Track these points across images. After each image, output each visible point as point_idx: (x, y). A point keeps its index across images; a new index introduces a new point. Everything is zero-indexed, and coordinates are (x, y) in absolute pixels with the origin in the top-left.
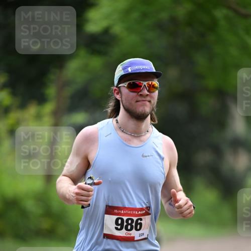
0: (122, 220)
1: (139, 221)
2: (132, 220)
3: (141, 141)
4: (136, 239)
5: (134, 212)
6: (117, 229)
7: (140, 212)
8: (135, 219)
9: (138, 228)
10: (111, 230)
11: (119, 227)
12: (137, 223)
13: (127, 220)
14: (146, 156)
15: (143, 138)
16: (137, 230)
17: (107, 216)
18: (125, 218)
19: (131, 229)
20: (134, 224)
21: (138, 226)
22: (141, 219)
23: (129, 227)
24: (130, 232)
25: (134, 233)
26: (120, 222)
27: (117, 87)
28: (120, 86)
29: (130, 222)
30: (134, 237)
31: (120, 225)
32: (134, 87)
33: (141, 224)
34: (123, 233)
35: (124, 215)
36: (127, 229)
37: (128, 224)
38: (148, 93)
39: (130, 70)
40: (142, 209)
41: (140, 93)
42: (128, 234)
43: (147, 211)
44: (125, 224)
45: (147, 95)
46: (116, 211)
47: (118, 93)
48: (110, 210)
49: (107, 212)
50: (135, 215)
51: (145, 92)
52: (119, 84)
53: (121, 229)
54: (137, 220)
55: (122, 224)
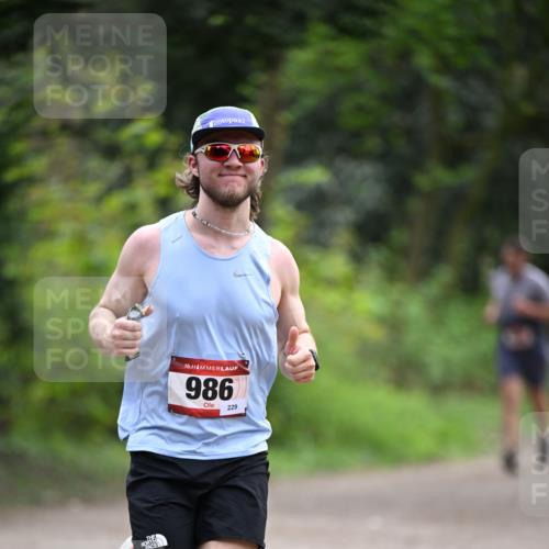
0: (198, 381)
1: (227, 384)
2: (215, 382)
3: (234, 248)
4: (222, 414)
5: (218, 368)
6: (189, 396)
7: (227, 369)
8: (219, 379)
9: (226, 395)
10: (179, 399)
11: (193, 393)
12: (223, 388)
13: (207, 382)
14: (240, 276)
15: (237, 243)
16: (223, 398)
17: (172, 375)
18: (203, 378)
19: (213, 397)
20: (218, 389)
21: (226, 392)
22: (231, 381)
23: (210, 394)
24: (211, 402)
25: (218, 404)
26: (194, 384)
27: (193, 154)
28: (197, 151)
29: (211, 384)
30: (219, 411)
31: (194, 389)
32: (218, 154)
33: (230, 389)
34: (199, 404)
35: (201, 373)
36: (206, 397)
37: (208, 388)
38: (241, 164)
40: (231, 364)
41: (226, 164)
42: (209, 405)
43: (242, 368)
44: (203, 388)
45: (239, 167)
46: (187, 366)
47: (196, 165)
48: (178, 364)
49: (173, 368)
50: (220, 374)
51: (236, 162)
52: (195, 148)
53: (196, 397)
54: (223, 382)
55: (197, 389)
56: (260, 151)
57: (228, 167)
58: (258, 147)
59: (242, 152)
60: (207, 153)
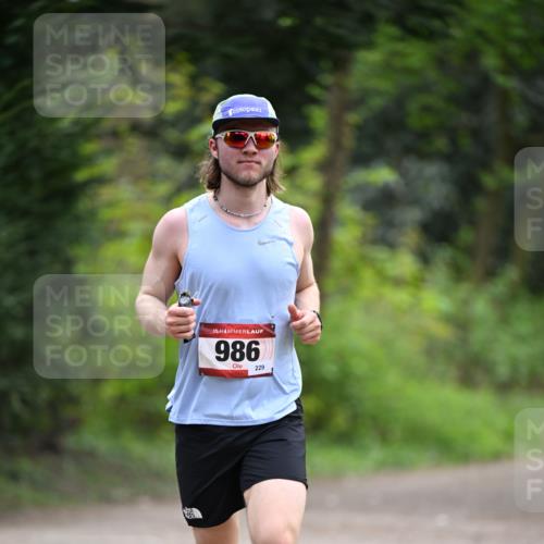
0: (226, 344)
1: (254, 346)
2: (242, 344)
4: (250, 374)
5: (244, 331)
6: (218, 359)
7: (253, 332)
8: (246, 342)
9: (253, 356)
10: (208, 360)
11: (222, 356)
12: (250, 349)
13: (234, 344)
14: (264, 243)
15: (257, 220)
16: (250, 359)
17: (202, 340)
18: (230, 341)
19: (241, 359)
20: (245, 351)
21: (253, 353)
22: (257, 343)
23: (238, 355)
24: (240, 363)
25: (246, 364)
26: (222, 347)
27: (214, 138)
28: (217, 136)
29: (238, 346)
30: (246, 371)
31: (223, 352)
32: (237, 141)
33: (257, 350)
34: (228, 365)
35: (229, 336)
36: (234, 359)
37: (235, 351)
38: (256, 150)
39: (230, 113)
40: (257, 327)
41: (244, 150)
42: (237, 366)
43: (268, 331)
44: (231, 350)
45: (255, 153)
46: (216, 331)
47: (216, 148)
48: (206, 329)
49: (203, 334)
50: (246, 336)
51: (252, 148)
52: (216, 133)
53: (225, 359)
54: (250, 344)
55: (226, 352)
56: (275, 137)
57: (246, 153)
58: (273, 133)
59: (258, 138)
60: (226, 139)
